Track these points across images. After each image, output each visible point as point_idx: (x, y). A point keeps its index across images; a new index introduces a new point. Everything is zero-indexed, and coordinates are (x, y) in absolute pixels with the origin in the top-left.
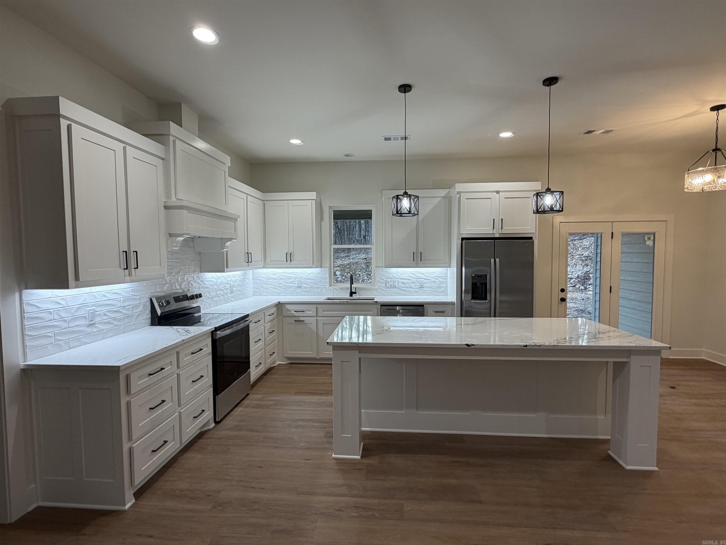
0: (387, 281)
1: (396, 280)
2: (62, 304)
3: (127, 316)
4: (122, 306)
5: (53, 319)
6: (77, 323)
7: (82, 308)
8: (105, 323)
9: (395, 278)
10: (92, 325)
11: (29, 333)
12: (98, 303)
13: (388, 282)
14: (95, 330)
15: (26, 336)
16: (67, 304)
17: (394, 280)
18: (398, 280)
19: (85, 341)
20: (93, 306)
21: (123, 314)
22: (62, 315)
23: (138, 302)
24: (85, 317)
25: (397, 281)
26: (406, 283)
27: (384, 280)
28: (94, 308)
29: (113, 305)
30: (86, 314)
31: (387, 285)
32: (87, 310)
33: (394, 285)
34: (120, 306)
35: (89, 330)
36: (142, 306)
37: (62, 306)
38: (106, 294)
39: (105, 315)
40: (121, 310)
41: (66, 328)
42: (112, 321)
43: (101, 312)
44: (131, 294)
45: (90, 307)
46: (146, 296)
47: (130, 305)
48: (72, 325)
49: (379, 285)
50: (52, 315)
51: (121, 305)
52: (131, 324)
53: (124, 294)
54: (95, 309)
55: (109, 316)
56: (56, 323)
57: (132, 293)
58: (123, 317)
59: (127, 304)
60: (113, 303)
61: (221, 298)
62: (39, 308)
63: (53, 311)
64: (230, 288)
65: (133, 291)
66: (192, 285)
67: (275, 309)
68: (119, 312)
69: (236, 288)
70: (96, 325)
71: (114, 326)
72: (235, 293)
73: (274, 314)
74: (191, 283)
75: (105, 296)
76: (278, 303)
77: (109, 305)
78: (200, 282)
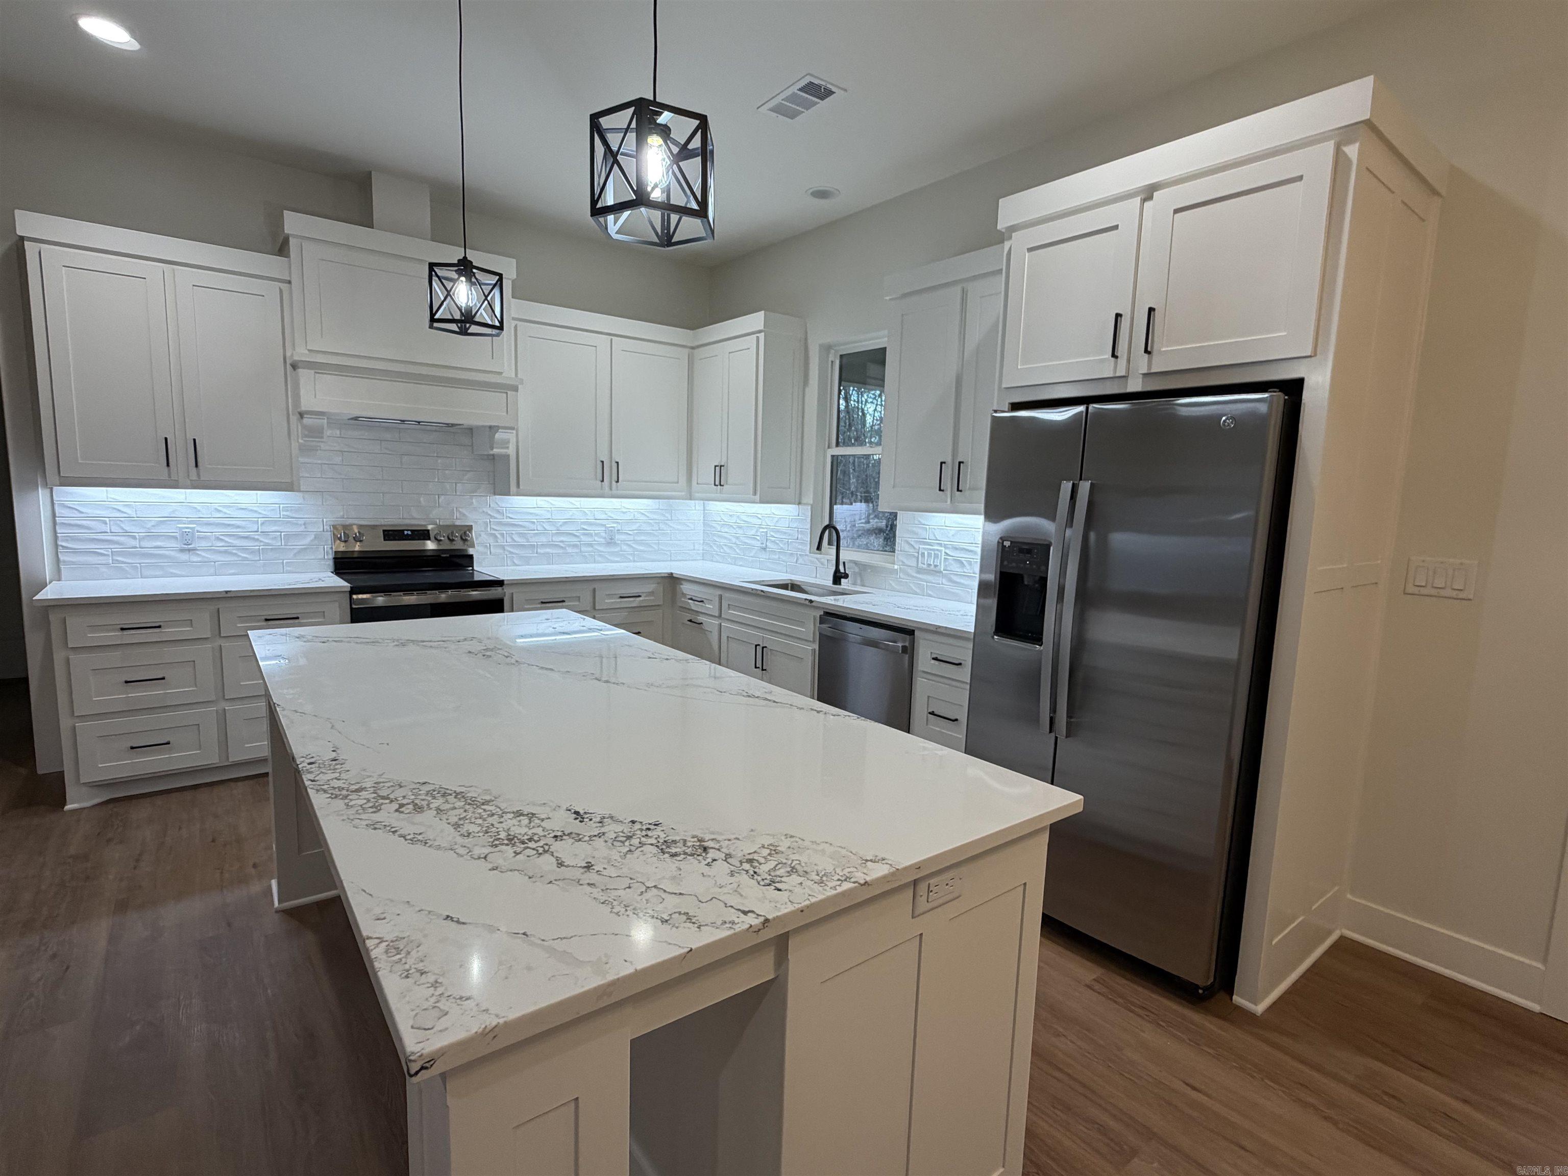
0: (920, 553)
1: (940, 551)
2: (125, 513)
3: (272, 549)
4: (260, 530)
5: (109, 531)
6: (159, 544)
7: (169, 523)
8: (220, 552)
9: (940, 545)
10: (189, 550)
11: (64, 544)
12: (202, 520)
13: (923, 554)
14: (195, 559)
15: (61, 548)
16: (136, 514)
17: (938, 550)
18: (948, 551)
19: (174, 571)
20: (191, 522)
21: (262, 544)
23: (302, 528)
24: (174, 537)
25: (943, 553)
26: (965, 562)
27: (914, 548)
28: (194, 526)
29: (238, 527)
30: (176, 533)
31: (920, 565)
32: (179, 527)
33: (936, 566)
34: (256, 530)
35: (184, 557)
36: (313, 536)
37: (125, 515)
38: (220, 508)
39: (218, 539)
40: (257, 537)
41: (136, 547)
42: (234, 551)
43: (210, 533)
44: (283, 515)
45: (185, 524)
46: (323, 520)
47: (281, 532)
48: (145, 544)
49: (903, 562)
50: (108, 526)
51: (258, 528)
52: (283, 563)
53: (264, 513)
54: (194, 528)
55: (226, 542)
56: (115, 538)
57: (285, 513)
58: (262, 549)
59: (274, 528)
60: (238, 523)
61: (569, 550)
62: (82, 513)
63: (110, 520)
64: (603, 534)
65: (288, 511)
66: (464, 515)
67: (650, 587)
68: (254, 539)
69: (629, 536)
70: (198, 552)
71: (240, 559)
72: (624, 547)
73: (646, 596)
74: (460, 512)
75: (220, 511)
76: (666, 575)
77: (229, 525)
78: (489, 512)
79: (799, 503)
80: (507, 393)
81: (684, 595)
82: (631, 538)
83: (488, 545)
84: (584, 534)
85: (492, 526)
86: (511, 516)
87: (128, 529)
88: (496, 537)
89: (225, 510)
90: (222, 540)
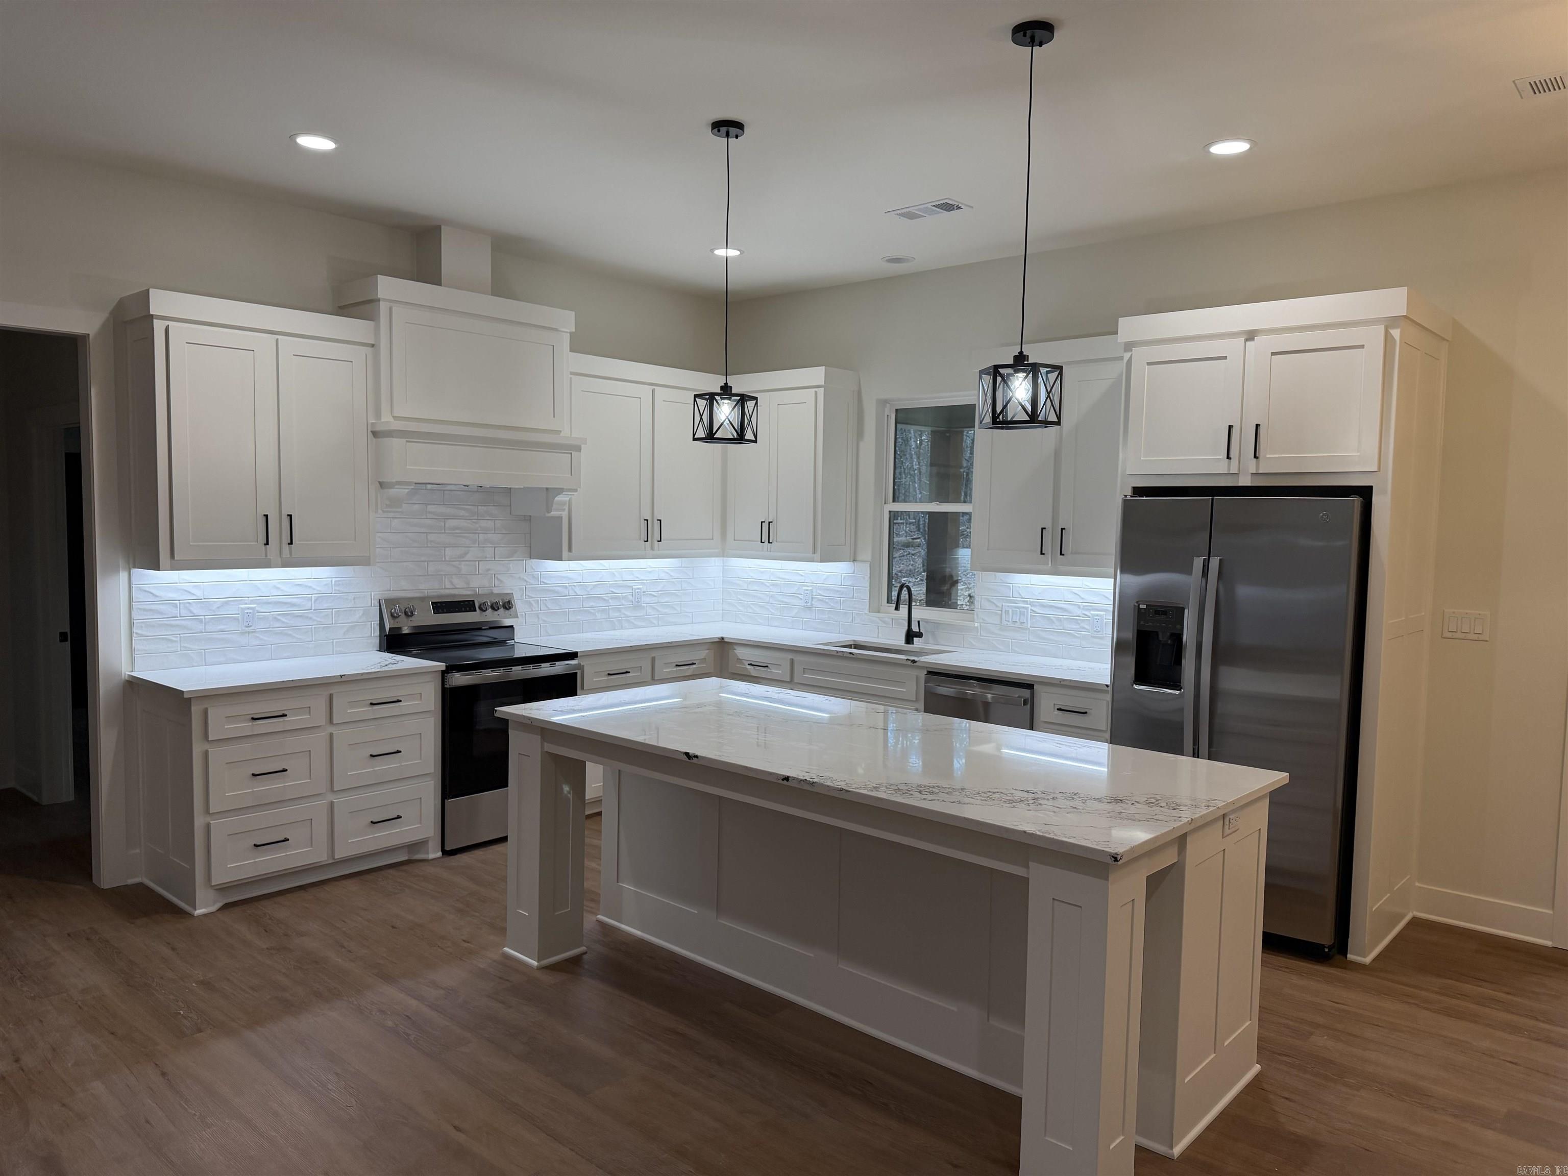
0: (1004, 611)
1: (1027, 608)
2: (194, 594)
3: (324, 627)
4: (313, 609)
5: (179, 616)
6: (222, 627)
7: (232, 603)
8: (277, 633)
9: (1026, 602)
10: (249, 633)
11: (138, 631)
12: (262, 599)
13: (1007, 612)
14: (255, 642)
15: (136, 636)
16: (203, 595)
17: (1023, 608)
18: (1033, 608)
19: (235, 657)
20: (252, 602)
21: (314, 623)
22: (195, 611)
23: (352, 604)
24: (236, 619)
25: (1030, 611)
26: (1054, 619)
27: (997, 606)
28: (255, 605)
29: (293, 605)
30: (239, 614)
31: (1005, 623)
32: (241, 608)
33: (1022, 623)
34: (310, 608)
35: (243, 640)
36: (362, 612)
37: (193, 597)
38: (279, 586)
39: (276, 619)
40: (310, 615)
41: (202, 632)
42: (289, 632)
43: (269, 614)
44: (336, 590)
45: (246, 604)
46: (371, 594)
47: (332, 609)
48: (210, 628)
49: (983, 619)
50: (178, 609)
51: (312, 606)
52: (333, 642)
53: (318, 588)
54: (255, 607)
55: (283, 622)
56: (184, 623)
57: (337, 588)
58: (314, 628)
59: (325, 606)
60: (294, 601)
61: (599, 616)
62: (157, 596)
63: (180, 603)
64: (630, 597)
65: (339, 585)
66: (501, 581)
67: (703, 653)
68: (307, 617)
69: (654, 599)
70: (258, 635)
71: (294, 640)
72: (650, 611)
73: (698, 664)
74: (498, 579)
75: (278, 588)
76: (718, 640)
77: (285, 603)
78: (525, 578)
79: (854, 560)
80: (571, 453)
81: (739, 661)
82: (655, 600)
84: (612, 598)
85: (527, 594)
86: (545, 581)
87: (196, 612)
88: (530, 604)
89: (282, 587)
90: (278, 620)
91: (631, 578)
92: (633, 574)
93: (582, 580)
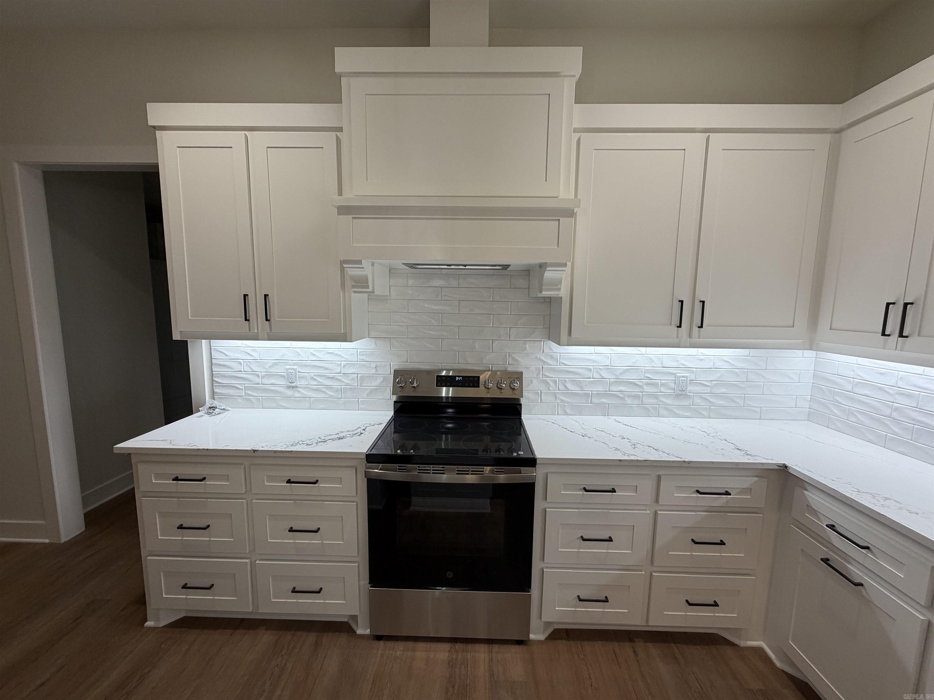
2: (252, 356)
3: (351, 388)
4: (342, 373)
5: (243, 371)
6: (273, 381)
7: (280, 364)
8: (313, 390)
10: (293, 387)
11: (217, 380)
12: (302, 363)
14: (297, 395)
16: (259, 357)
19: (283, 404)
20: (294, 364)
21: (344, 384)
22: (254, 369)
23: (373, 371)
24: (282, 376)
29: (327, 369)
30: (285, 373)
32: (286, 368)
34: (339, 372)
35: (289, 392)
37: (253, 358)
38: (314, 353)
39: (312, 378)
40: (340, 378)
41: (259, 384)
42: (324, 390)
43: (308, 374)
44: (360, 359)
45: (290, 365)
47: (358, 374)
48: (265, 381)
50: (243, 366)
51: (341, 371)
52: (359, 401)
53: (346, 357)
54: (297, 368)
55: (319, 382)
56: (246, 376)
57: (362, 357)
58: (344, 388)
59: (352, 371)
60: (326, 365)
61: (629, 401)
62: (227, 355)
63: (243, 361)
64: (672, 385)
65: (363, 355)
66: (516, 360)
67: (748, 481)
68: (337, 379)
69: (706, 388)
70: (299, 389)
71: (327, 396)
72: (698, 401)
73: (738, 494)
74: (513, 358)
75: (314, 355)
76: (777, 467)
77: (320, 367)
78: (542, 358)
80: (559, 219)
82: (708, 390)
83: (540, 392)
84: (647, 384)
85: (544, 373)
86: (565, 362)
88: (547, 383)
89: (317, 354)
90: (315, 379)
91: (675, 364)
92: (678, 361)
93: (611, 363)
